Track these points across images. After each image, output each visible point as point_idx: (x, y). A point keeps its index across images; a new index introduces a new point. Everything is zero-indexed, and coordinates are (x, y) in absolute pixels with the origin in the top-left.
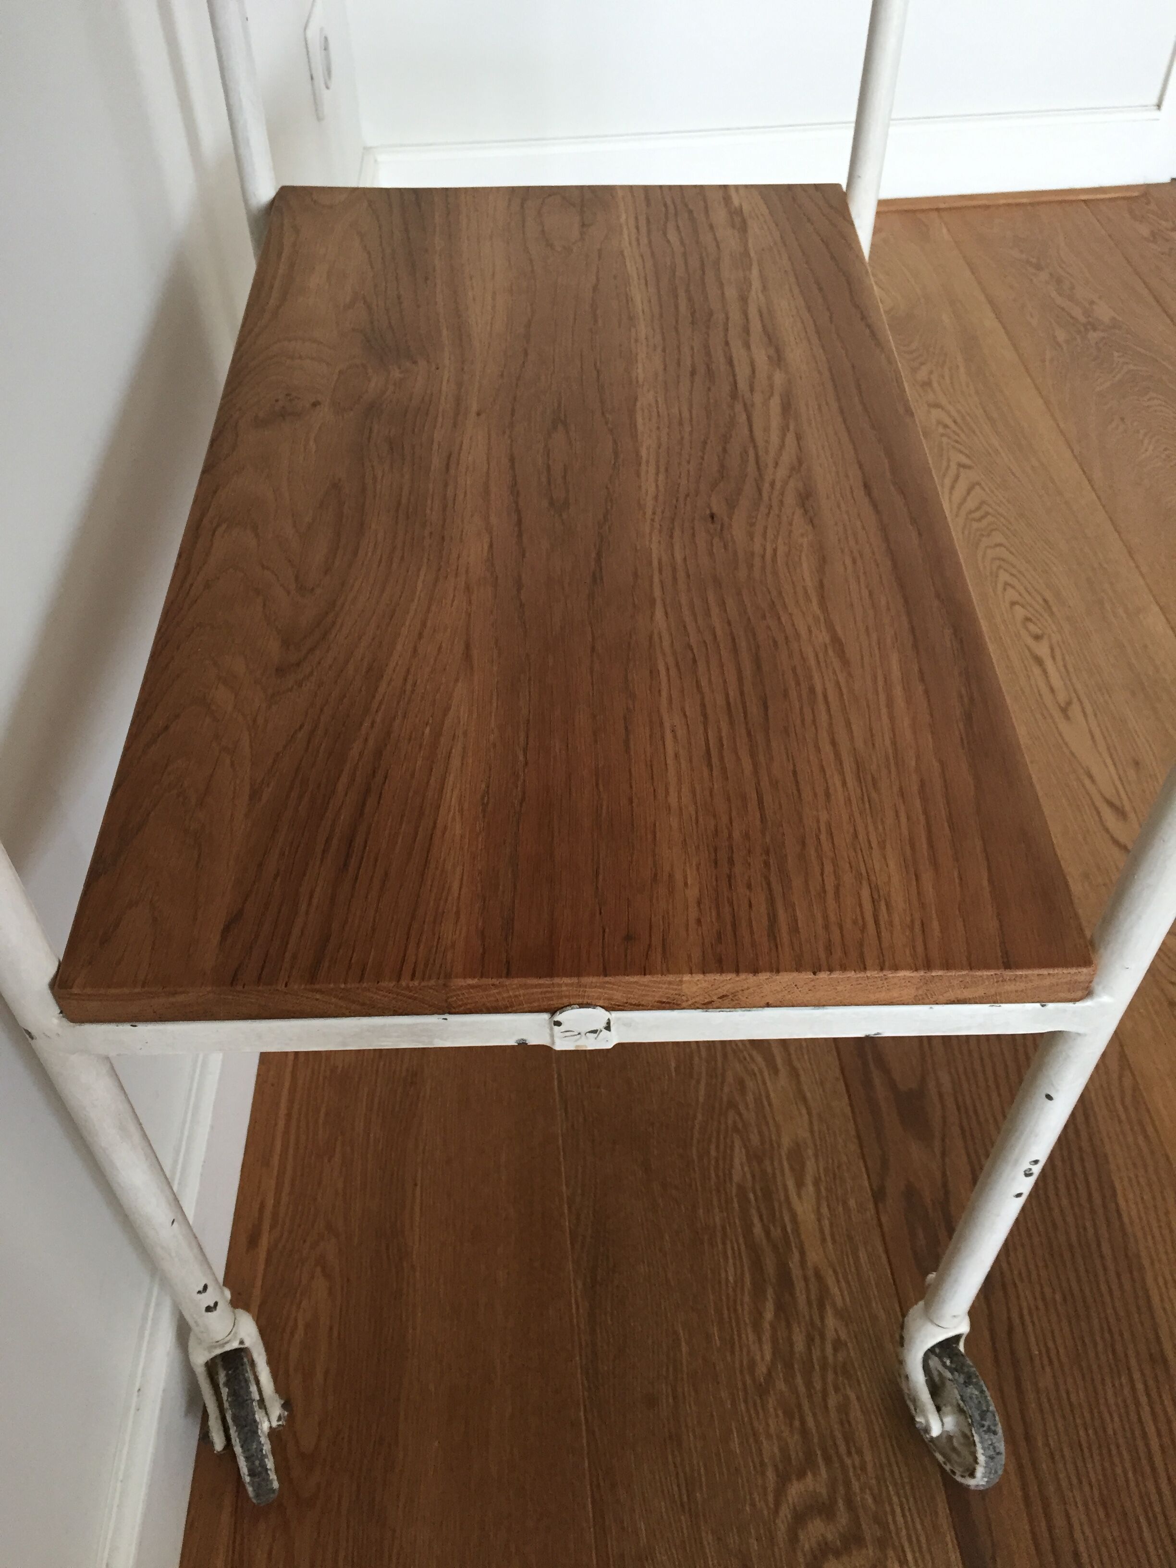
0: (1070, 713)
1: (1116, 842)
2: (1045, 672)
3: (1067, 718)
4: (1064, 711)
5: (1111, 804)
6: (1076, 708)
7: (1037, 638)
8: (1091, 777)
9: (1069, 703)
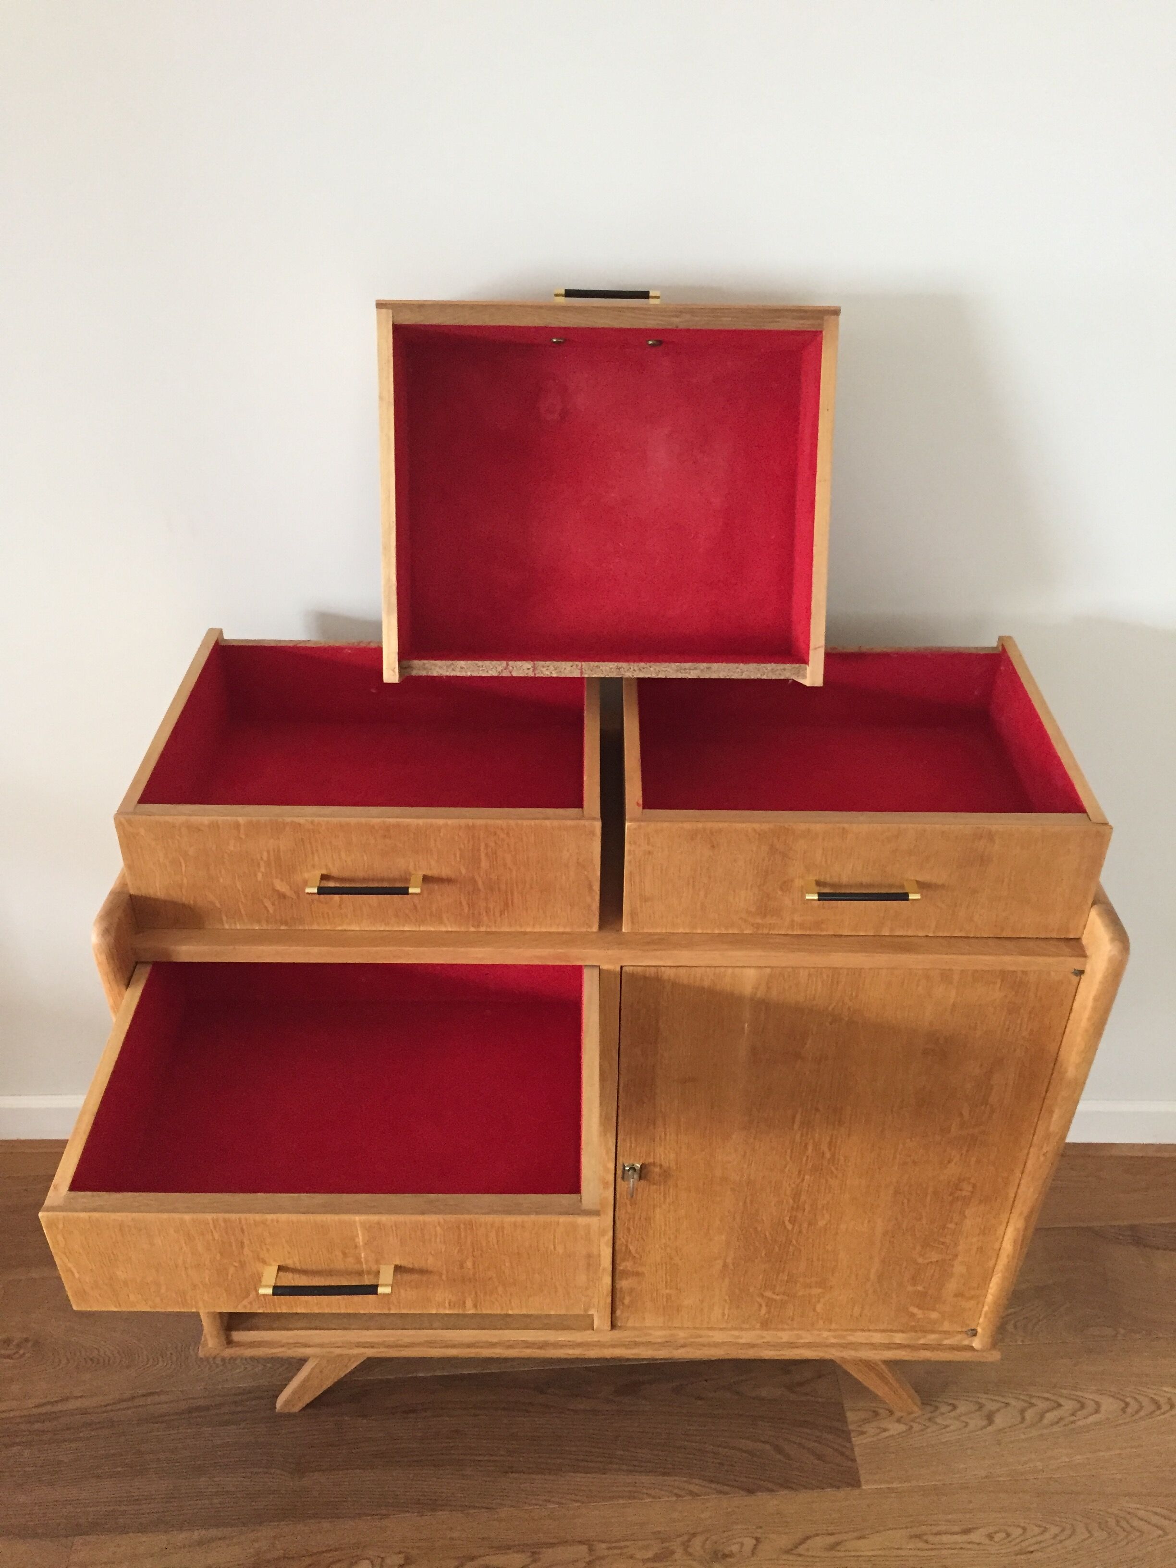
0: (918, 1540)
1: (808, 1538)
2: (957, 1533)
3: (911, 1537)
4: (918, 1536)
5: (838, 1544)
6: (921, 1545)
7: (990, 1537)
8: (859, 1538)
9: (927, 1542)
